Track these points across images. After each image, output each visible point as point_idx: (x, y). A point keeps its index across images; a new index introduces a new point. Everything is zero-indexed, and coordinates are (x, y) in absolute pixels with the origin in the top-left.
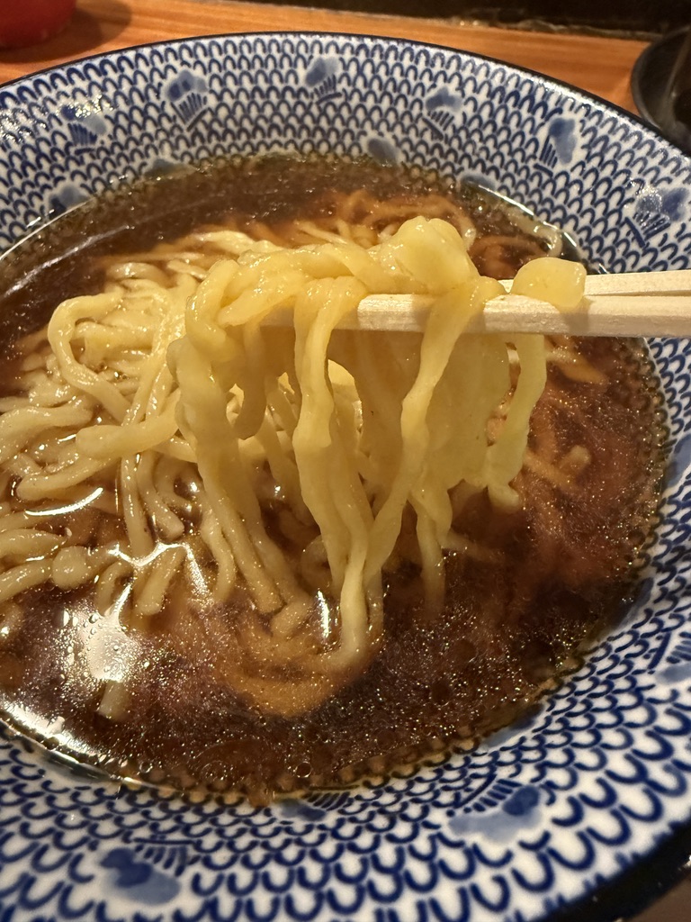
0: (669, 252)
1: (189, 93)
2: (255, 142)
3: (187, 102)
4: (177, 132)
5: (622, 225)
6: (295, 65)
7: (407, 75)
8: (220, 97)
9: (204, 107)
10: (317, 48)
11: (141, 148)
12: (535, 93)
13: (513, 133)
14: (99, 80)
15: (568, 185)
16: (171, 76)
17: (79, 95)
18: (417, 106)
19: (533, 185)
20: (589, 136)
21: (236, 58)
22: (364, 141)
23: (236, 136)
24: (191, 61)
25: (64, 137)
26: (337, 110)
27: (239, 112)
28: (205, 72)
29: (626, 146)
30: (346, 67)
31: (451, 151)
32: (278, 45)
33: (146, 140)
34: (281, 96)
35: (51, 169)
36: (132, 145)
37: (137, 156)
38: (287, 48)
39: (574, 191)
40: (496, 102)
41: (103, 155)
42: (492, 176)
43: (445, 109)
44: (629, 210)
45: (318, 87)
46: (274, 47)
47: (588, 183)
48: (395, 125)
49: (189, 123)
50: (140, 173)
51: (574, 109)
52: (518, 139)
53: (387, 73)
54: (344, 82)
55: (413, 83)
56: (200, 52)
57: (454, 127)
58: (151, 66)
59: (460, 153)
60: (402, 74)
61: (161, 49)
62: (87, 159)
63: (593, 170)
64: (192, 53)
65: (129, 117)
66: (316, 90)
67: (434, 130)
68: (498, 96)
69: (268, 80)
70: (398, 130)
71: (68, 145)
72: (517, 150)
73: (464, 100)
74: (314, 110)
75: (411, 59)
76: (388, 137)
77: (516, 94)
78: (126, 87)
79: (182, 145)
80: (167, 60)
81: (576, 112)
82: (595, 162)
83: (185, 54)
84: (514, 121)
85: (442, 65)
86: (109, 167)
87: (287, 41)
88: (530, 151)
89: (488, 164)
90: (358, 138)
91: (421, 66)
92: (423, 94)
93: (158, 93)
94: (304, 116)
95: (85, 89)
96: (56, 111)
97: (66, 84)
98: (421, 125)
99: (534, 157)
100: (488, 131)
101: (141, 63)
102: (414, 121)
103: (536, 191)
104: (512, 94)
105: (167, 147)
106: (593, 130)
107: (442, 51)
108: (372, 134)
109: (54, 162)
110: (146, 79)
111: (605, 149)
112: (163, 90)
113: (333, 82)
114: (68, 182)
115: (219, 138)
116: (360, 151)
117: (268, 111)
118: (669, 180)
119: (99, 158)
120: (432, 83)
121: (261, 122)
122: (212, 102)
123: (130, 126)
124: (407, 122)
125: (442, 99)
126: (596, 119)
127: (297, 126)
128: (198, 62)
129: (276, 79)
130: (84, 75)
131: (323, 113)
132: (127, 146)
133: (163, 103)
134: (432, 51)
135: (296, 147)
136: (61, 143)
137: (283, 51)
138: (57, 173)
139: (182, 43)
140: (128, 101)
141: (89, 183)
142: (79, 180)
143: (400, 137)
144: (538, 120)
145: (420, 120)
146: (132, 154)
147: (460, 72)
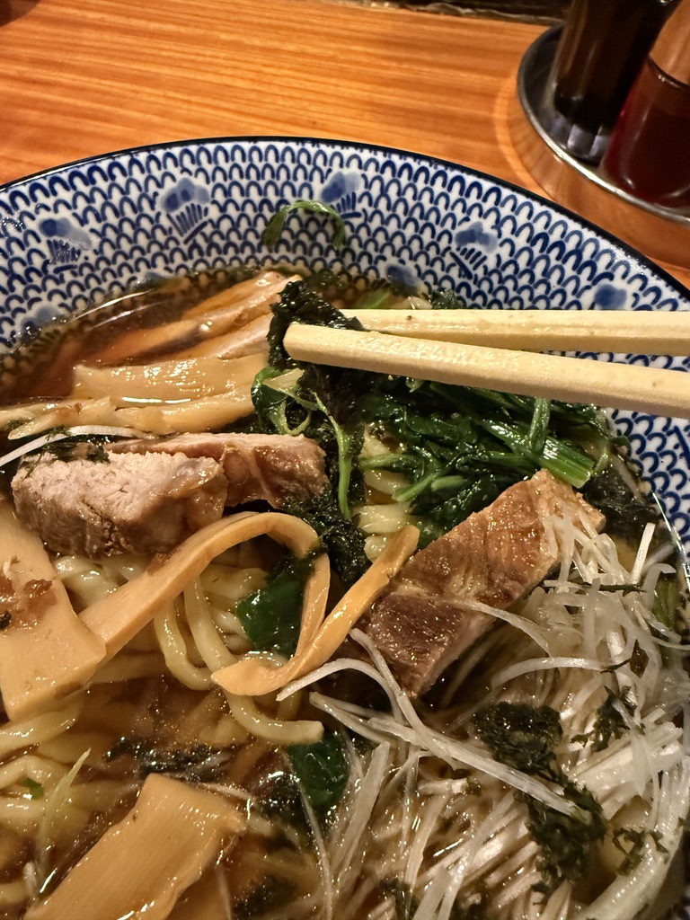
1: (188, 204)
2: (260, 256)
3: (186, 213)
4: (172, 245)
6: (311, 179)
7: (436, 203)
8: (223, 209)
9: (205, 219)
10: (337, 161)
11: (131, 262)
12: (583, 249)
13: (553, 290)
14: (86, 190)
16: (169, 184)
17: (62, 208)
18: (445, 238)
21: (244, 166)
22: (382, 266)
23: (239, 250)
24: (193, 168)
25: (41, 254)
26: (355, 230)
27: (244, 225)
28: (208, 182)
30: (368, 185)
31: (479, 293)
32: (293, 154)
33: (137, 254)
35: (26, 291)
36: (120, 259)
37: (125, 271)
38: (303, 159)
40: (537, 249)
41: (86, 271)
43: (478, 247)
45: (334, 204)
46: (288, 156)
48: (418, 254)
49: (186, 235)
50: (129, 288)
51: (628, 278)
52: (558, 298)
53: (414, 198)
54: (366, 200)
55: (443, 213)
56: (203, 157)
57: (485, 267)
58: (146, 174)
59: (490, 298)
60: (431, 200)
61: (160, 154)
62: (68, 276)
64: (195, 160)
65: (118, 231)
67: (463, 267)
68: (540, 243)
69: (279, 192)
70: (422, 261)
71: (46, 263)
73: (500, 241)
75: (444, 185)
76: (410, 265)
77: (560, 245)
78: (116, 197)
79: (178, 258)
80: (165, 167)
81: (630, 282)
83: (187, 159)
84: (556, 276)
85: (479, 197)
86: (93, 283)
87: (303, 150)
90: (376, 262)
91: (454, 195)
92: (453, 226)
93: (152, 204)
94: (316, 233)
95: (70, 201)
96: (32, 225)
97: (47, 195)
98: (448, 260)
100: (524, 280)
101: (135, 169)
102: (441, 254)
104: (555, 245)
105: (160, 261)
107: (481, 181)
108: (393, 261)
109: (29, 284)
110: (140, 188)
112: (158, 200)
113: (352, 200)
114: (45, 303)
115: (219, 252)
116: (378, 275)
119: (81, 274)
120: (465, 215)
122: (214, 213)
123: (118, 239)
124: (432, 253)
125: (474, 235)
126: (652, 296)
127: (308, 243)
128: (201, 170)
129: (288, 191)
130: (68, 184)
132: (114, 261)
133: (158, 215)
134: (469, 179)
136: (37, 262)
137: (298, 161)
138: (32, 294)
139: (185, 147)
140: (118, 212)
141: (68, 302)
142: (57, 299)
143: (424, 268)
144: (584, 282)
145: (448, 254)
146: (120, 268)
147: (499, 207)
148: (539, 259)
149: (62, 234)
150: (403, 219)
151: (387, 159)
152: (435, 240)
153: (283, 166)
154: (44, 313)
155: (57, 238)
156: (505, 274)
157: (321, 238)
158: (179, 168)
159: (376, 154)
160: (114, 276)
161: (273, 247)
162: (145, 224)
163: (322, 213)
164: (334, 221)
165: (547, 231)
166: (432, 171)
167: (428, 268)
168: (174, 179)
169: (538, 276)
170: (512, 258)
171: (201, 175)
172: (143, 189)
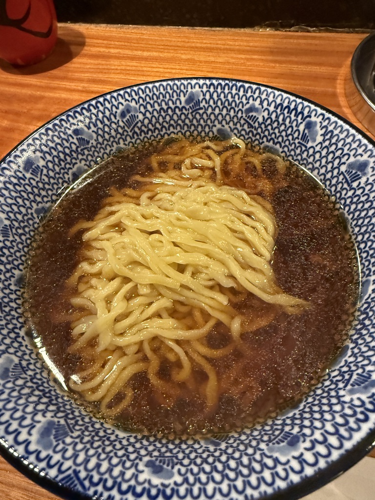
0: (361, 191)
1: (130, 114)
2: (162, 133)
3: (129, 118)
4: (125, 133)
5: (340, 175)
6: (180, 96)
7: (234, 98)
8: (144, 115)
9: (137, 120)
10: (189, 86)
11: (110, 143)
12: (297, 107)
13: (287, 127)
14: (88, 114)
15: (315, 153)
16: (121, 107)
17: (80, 123)
18: (240, 112)
19: (298, 151)
20: (324, 130)
21: (151, 95)
22: (215, 129)
23: (153, 132)
24: (130, 99)
25: (75, 144)
26: (201, 115)
27: (154, 120)
28: (137, 104)
29: (342, 136)
30: (204, 95)
31: (258, 134)
32: (170, 86)
33: (112, 139)
34: (174, 111)
35: (71, 160)
36: (105, 142)
37: (108, 147)
38: (175, 88)
39: (317, 156)
40: (279, 110)
41: (93, 149)
42: (278, 146)
43: (254, 114)
44: (343, 168)
45: (191, 105)
46: (169, 88)
47: (324, 153)
48: (229, 122)
49: (131, 128)
50: (110, 154)
51: (317, 116)
52: (290, 129)
53: (225, 97)
54: (204, 101)
55: (238, 102)
56: (133, 93)
57: (258, 122)
58: (111, 104)
59: (262, 135)
60: (232, 97)
61: (115, 94)
62: (86, 152)
63: (326, 147)
64: (130, 95)
65: (103, 130)
66: (190, 107)
67: (249, 124)
68: (280, 108)
69: (167, 104)
70: (231, 124)
71: (77, 147)
72: (289, 135)
73: (263, 110)
74: (190, 116)
75: (236, 90)
76: (227, 127)
77: (288, 107)
78: (101, 115)
79: (128, 139)
80: (118, 100)
81: (318, 117)
82: (327, 143)
83: (127, 95)
84: (288, 120)
85: (252, 92)
86: (96, 154)
87: (175, 84)
88: (296, 135)
89: (276, 140)
90: (212, 128)
91: (241, 93)
92: (243, 107)
93: (115, 117)
94: (185, 119)
95: (82, 120)
96: (70, 132)
97: (73, 119)
98: (242, 122)
99: (298, 138)
100: (275, 125)
101: (106, 103)
102: (239, 120)
103: (299, 154)
104: (286, 107)
105: (121, 141)
106: (326, 127)
107: (252, 85)
108: (219, 126)
109: (72, 157)
111: (332, 137)
112: (117, 115)
113: (198, 102)
114: (79, 164)
115: (145, 134)
116: (213, 134)
117: (168, 118)
118: (362, 155)
119: (91, 151)
120: (247, 101)
121: (165, 124)
122: (141, 117)
123: (104, 134)
124: (235, 120)
125: (252, 109)
126: (327, 121)
127: (182, 124)
128: (133, 99)
129: (170, 103)
130: (81, 113)
131: (194, 117)
132: (103, 144)
133: (118, 121)
134: (247, 85)
135: (182, 134)
136: (74, 147)
137: (173, 89)
138: (74, 161)
139: (125, 90)
140: (102, 122)
141: (88, 163)
142: (83, 162)
143: (233, 127)
144: (300, 121)
145: (242, 119)
146: (106, 146)
147: (261, 95)
148: (280, 114)
149: (82, 134)
150: (221, 107)
151: (211, 82)
152: (236, 114)
153: (167, 92)
154: (79, 169)
155: (80, 136)
156: (267, 123)
157: (187, 121)
158: (124, 100)
159: (206, 81)
160: (104, 150)
161: (167, 128)
162: (113, 125)
165: (282, 102)
166: (231, 85)
167: (234, 127)
168: (122, 104)
169: (281, 122)
170: (269, 116)
171: (134, 102)
172: (110, 111)
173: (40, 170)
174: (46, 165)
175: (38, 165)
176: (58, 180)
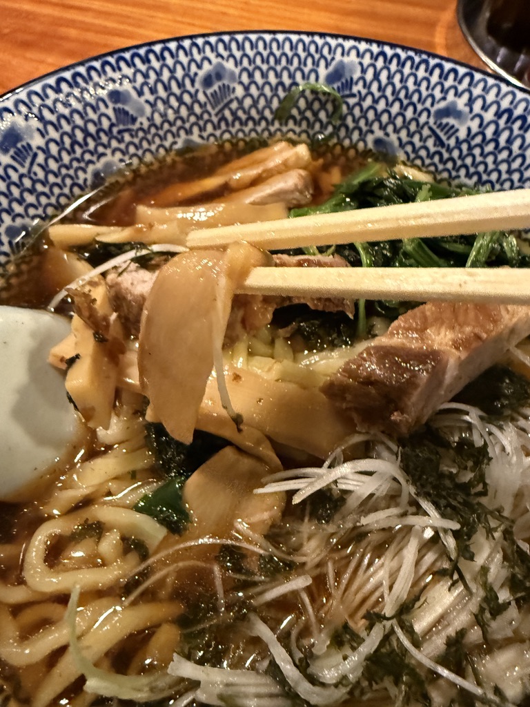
148: (504, 130)
149: (125, 103)
150: (391, 98)
151: (380, 49)
152: (416, 115)
153: (296, 55)
154: (108, 166)
155: (119, 106)
156: (473, 143)
157: (322, 115)
158: (214, 54)
159: (371, 45)
160: (161, 140)
161: (284, 121)
162: (187, 98)
163: (325, 93)
164: (334, 101)
165: (512, 107)
166: (417, 59)
167: (409, 139)
168: (210, 62)
169: (502, 144)
170: (481, 130)
171: (231, 61)
172: (186, 70)
173: (31, 154)
174: (44, 146)
175: (29, 145)
176: (63, 180)
